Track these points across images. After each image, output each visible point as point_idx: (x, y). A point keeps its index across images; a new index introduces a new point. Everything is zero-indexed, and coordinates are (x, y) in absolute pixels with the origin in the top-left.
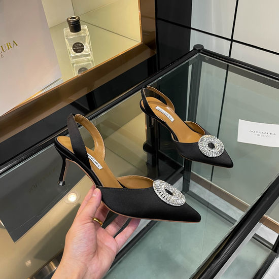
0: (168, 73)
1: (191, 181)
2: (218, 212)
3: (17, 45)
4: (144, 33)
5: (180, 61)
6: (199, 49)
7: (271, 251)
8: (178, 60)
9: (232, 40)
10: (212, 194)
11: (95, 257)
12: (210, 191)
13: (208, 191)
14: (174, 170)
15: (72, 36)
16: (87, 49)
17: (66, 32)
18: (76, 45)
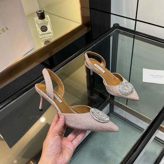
1: (115, 106)
3: (8, 29)
4: (83, 17)
5: (105, 34)
6: (117, 26)
9: (136, 20)
10: (127, 113)
11: (61, 155)
12: (126, 111)
13: (125, 112)
14: (104, 100)
15: (40, 22)
16: (49, 29)
17: (36, 20)
18: (42, 27)
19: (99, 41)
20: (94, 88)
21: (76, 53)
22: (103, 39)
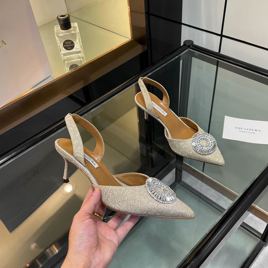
0: (157, 69)
1: (183, 172)
3: (6, 44)
4: (134, 28)
5: (170, 57)
6: (189, 44)
7: (260, 240)
8: (167, 56)
9: (222, 36)
10: (204, 184)
11: (97, 251)
12: (202, 181)
13: (200, 182)
15: (62, 33)
16: (78, 46)
17: (57, 30)
18: (66, 43)
19: (159, 68)
22: (165, 64)
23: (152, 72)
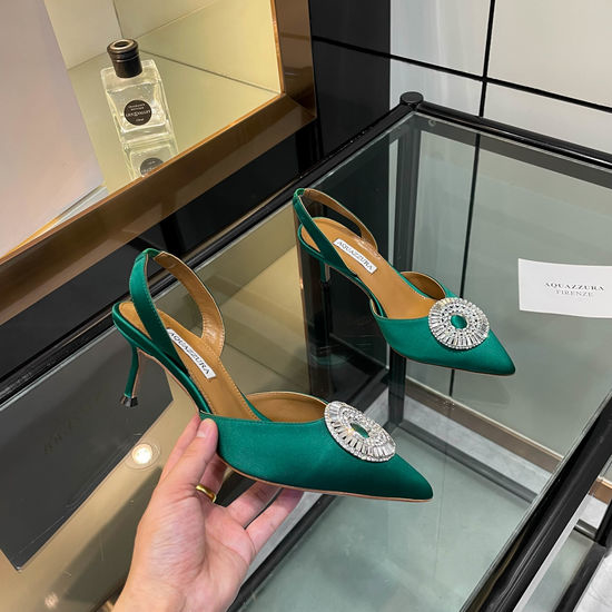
0: (347, 162)
1: (407, 399)
2: (470, 464)
4: (287, 71)
5: (373, 131)
6: (413, 102)
7: (592, 542)
8: (367, 129)
9: (485, 79)
10: (454, 424)
11: (202, 574)
12: (449, 417)
13: (444, 419)
14: (367, 377)
15: (121, 85)
17: (107, 79)
18: (132, 108)
19: (350, 159)
20: (332, 335)
21: (263, 205)
22: (363, 150)
23: (337, 169)
